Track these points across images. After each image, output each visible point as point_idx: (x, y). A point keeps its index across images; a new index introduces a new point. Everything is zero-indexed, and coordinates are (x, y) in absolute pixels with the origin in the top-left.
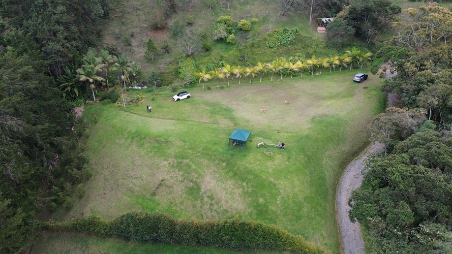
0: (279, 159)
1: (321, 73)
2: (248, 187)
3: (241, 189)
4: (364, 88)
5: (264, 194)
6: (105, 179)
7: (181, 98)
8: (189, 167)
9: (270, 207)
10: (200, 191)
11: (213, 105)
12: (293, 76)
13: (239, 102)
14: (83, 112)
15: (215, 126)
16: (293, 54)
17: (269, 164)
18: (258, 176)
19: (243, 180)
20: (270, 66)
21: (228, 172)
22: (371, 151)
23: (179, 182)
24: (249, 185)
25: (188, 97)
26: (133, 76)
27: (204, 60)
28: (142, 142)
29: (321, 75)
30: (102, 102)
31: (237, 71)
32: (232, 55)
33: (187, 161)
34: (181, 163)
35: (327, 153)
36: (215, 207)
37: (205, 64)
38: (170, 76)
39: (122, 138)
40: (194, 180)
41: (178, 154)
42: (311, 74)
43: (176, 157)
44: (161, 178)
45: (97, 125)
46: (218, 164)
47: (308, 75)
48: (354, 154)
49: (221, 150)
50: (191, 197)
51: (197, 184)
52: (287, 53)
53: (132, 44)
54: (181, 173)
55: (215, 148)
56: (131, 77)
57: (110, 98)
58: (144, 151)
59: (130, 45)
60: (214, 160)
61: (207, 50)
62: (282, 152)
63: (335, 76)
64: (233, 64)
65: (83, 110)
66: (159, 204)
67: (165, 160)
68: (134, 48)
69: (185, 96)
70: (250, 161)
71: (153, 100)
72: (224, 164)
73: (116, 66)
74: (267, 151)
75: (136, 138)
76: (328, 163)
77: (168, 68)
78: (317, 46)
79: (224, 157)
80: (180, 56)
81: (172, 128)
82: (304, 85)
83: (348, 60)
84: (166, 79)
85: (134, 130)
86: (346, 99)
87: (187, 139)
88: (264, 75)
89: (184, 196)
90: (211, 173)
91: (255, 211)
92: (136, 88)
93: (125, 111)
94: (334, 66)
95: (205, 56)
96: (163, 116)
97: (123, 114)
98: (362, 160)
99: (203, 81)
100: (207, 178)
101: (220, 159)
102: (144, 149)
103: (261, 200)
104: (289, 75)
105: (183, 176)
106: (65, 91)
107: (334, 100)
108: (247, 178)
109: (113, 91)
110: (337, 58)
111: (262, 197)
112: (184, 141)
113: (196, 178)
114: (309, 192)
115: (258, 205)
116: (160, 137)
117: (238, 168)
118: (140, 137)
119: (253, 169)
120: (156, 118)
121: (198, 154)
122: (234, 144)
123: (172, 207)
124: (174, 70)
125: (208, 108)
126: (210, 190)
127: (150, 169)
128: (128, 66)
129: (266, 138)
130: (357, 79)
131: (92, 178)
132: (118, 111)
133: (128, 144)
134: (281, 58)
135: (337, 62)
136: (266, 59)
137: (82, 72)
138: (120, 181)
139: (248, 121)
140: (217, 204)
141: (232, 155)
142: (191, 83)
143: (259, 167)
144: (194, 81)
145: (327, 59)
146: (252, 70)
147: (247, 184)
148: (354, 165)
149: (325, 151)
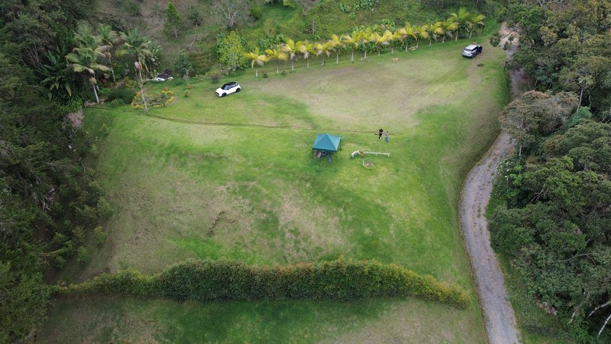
0: (384, 173)
1: (417, 46)
2: (346, 214)
3: (337, 218)
4: (479, 65)
5: (371, 222)
6: (135, 217)
7: (228, 92)
8: (258, 191)
9: (380, 239)
10: (279, 225)
11: (277, 100)
12: (381, 53)
13: (312, 95)
14: (83, 121)
15: (285, 131)
16: (379, 21)
17: (372, 180)
18: (359, 198)
19: (339, 205)
20: (349, 39)
21: (315, 195)
22: (497, 152)
23: (246, 213)
24: (348, 211)
25: (238, 90)
26: (151, 61)
27: (253, 34)
28: (183, 160)
29: (417, 49)
30: (109, 104)
31: (304, 48)
32: (294, 26)
33: (254, 183)
34: (246, 187)
35: (443, 159)
36: (303, 244)
37: (255, 40)
38: (205, 60)
39: (151, 156)
40: (268, 210)
41: (240, 175)
42: (404, 49)
43: (237, 179)
44: (219, 210)
45: (109, 139)
46: (299, 185)
47: (400, 51)
48: (476, 158)
49: (301, 166)
50: (265, 234)
51: (272, 216)
52: (370, 20)
53: (142, 13)
54: (248, 201)
55: (291, 163)
56: (148, 62)
57: (121, 97)
58: (188, 173)
59: (138, 14)
60: (293, 180)
61: (257, 19)
62: (386, 163)
63: (438, 50)
64: (296, 38)
65: (83, 117)
66: (220, 247)
67: (221, 184)
68: (145, 19)
69: (233, 90)
70: (345, 177)
71: (186, 96)
72: (308, 185)
73: (126, 48)
74: (366, 161)
75: (172, 155)
76: (446, 173)
77: (202, 49)
78: (410, 7)
79: (307, 175)
80: (218, 30)
81: (225, 137)
82: (399, 67)
83: (454, 26)
84: (201, 65)
85: (168, 143)
86: (458, 83)
87: (248, 152)
88: (340, 52)
89: (256, 232)
90: (291, 199)
91: (361, 246)
92: (157, 79)
93: (148, 116)
94: (435, 36)
95: (254, 28)
96: (206, 120)
97: (147, 121)
98: (487, 165)
99: (256, 65)
100: (287, 206)
101: (302, 179)
102: (188, 170)
103: (367, 231)
104: (375, 52)
105: (250, 205)
106: (51, 89)
107: (442, 85)
108: (343, 202)
109: (123, 87)
110: (438, 24)
111: (368, 226)
112: (246, 156)
113: (271, 206)
114: (430, 214)
115: (364, 238)
116: (208, 151)
117: (329, 190)
118: (178, 154)
119: (350, 189)
120: (197, 123)
121: (269, 173)
122: (319, 156)
123: (240, 249)
124: (210, 51)
125: (270, 105)
126: (293, 222)
127: (201, 198)
128: (143, 47)
129: (360, 144)
130: (468, 53)
131: (114, 216)
132: (138, 116)
133: (161, 164)
134: (362, 26)
135: (439, 30)
136: (341, 29)
137: (76, 60)
138: (159, 218)
139: (330, 121)
140: (305, 240)
141: (318, 171)
142: (237, 68)
143: (359, 186)
144: (242, 66)
145: (425, 27)
146: (325, 45)
147: (345, 210)
148: (476, 173)
149: (441, 156)
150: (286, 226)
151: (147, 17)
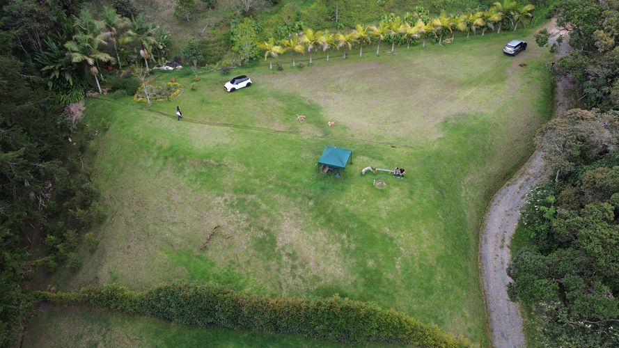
0: (396, 196)
1: (453, 39)
2: (349, 242)
3: (339, 245)
4: (520, 65)
5: (375, 254)
6: (128, 224)
7: (237, 87)
8: (256, 206)
9: (384, 273)
10: (276, 246)
11: (289, 98)
12: (411, 45)
13: (328, 94)
14: (84, 112)
15: (294, 136)
16: (411, 8)
17: (382, 203)
18: (365, 224)
19: (342, 230)
20: (376, 30)
21: (317, 216)
22: (531, 171)
23: (242, 229)
24: (352, 238)
25: (249, 85)
26: (159, 49)
27: (270, 20)
28: (180, 165)
29: (453, 42)
30: (113, 94)
31: (324, 38)
32: (315, 12)
33: (254, 196)
34: (245, 200)
35: (467, 179)
36: (300, 271)
37: (272, 27)
38: (218, 48)
39: (149, 157)
40: (266, 228)
41: (239, 186)
42: (437, 41)
43: (236, 191)
44: (214, 224)
45: (108, 135)
46: (301, 203)
47: (433, 43)
48: (506, 176)
49: (305, 180)
50: (261, 255)
51: (270, 235)
52: (401, 7)
54: (245, 216)
55: (295, 176)
56: (156, 51)
57: (124, 88)
58: (186, 179)
60: (295, 197)
61: (275, 3)
62: (401, 183)
63: (476, 45)
64: (318, 27)
65: (84, 108)
66: (212, 265)
67: (218, 195)
69: (244, 84)
70: (351, 198)
71: (193, 90)
72: (311, 203)
73: (129, 35)
74: (377, 180)
75: (170, 159)
76: (468, 194)
77: (214, 35)
79: (311, 192)
80: (232, 14)
81: (227, 141)
82: (427, 61)
83: (496, 17)
84: (212, 53)
85: (166, 145)
86: (494, 86)
87: (250, 160)
88: (364, 44)
89: (251, 251)
90: (291, 218)
91: (362, 280)
92: (165, 68)
93: (151, 111)
94: (474, 28)
95: (272, 13)
96: (210, 119)
97: (148, 116)
98: (518, 185)
99: (270, 56)
100: (286, 226)
101: (305, 195)
102: (185, 176)
103: (371, 263)
104: (404, 43)
105: (247, 220)
106: (52, 77)
107: (476, 88)
108: (347, 227)
109: (128, 76)
110: (479, 14)
111: (372, 258)
112: (247, 165)
113: (269, 224)
115: (367, 271)
116: (208, 157)
117: (333, 211)
118: (176, 156)
119: (356, 213)
120: (200, 122)
121: (270, 186)
122: (326, 171)
123: (234, 269)
124: (223, 37)
125: (280, 104)
126: (291, 245)
127: (196, 209)
128: (150, 35)
129: (374, 158)
130: (509, 50)
131: (108, 220)
132: (139, 111)
133: (158, 168)
134: (392, 14)
135: (479, 22)
136: (368, 16)
137: (75, 48)
138: (152, 227)
139: (344, 128)
140: (303, 266)
141: (323, 188)
142: (251, 59)
143: (366, 209)
144: (256, 57)
145: (463, 17)
146: (348, 37)
147: (348, 236)
148: (505, 194)
149: (465, 175)
150: (283, 249)
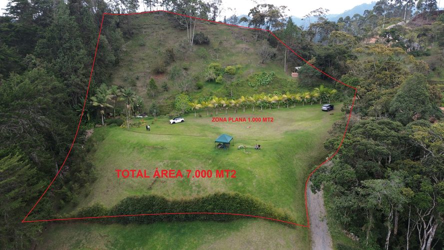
0: (256, 156)
4: (330, 114)
5: (243, 179)
6: (109, 180)
7: (176, 121)
9: (247, 188)
10: (190, 183)
11: (203, 126)
12: (272, 108)
13: (225, 124)
15: (204, 138)
16: (272, 92)
17: (247, 159)
18: (238, 167)
20: (252, 98)
21: (213, 167)
25: (182, 121)
26: (137, 106)
27: (197, 96)
28: (142, 150)
29: (295, 107)
30: (109, 126)
31: (224, 102)
32: (220, 92)
33: (180, 161)
34: (175, 163)
35: (297, 156)
37: (197, 99)
38: (168, 108)
39: (125, 148)
41: (172, 157)
42: (286, 107)
43: (170, 159)
45: (104, 142)
46: (205, 162)
47: (284, 108)
49: (208, 152)
50: (181, 188)
52: (267, 92)
53: (137, 85)
55: (203, 150)
56: (135, 107)
57: (116, 123)
59: (135, 86)
60: (202, 159)
61: (199, 88)
63: (307, 108)
65: (93, 132)
67: (160, 162)
68: (138, 88)
69: (180, 120)
70: (232, 157)
71: (152, 124)
73: (123, 97)
74: (247, 151)
75: (137, 148)
76: (298, 163)
77: (167, 103)
78: (291, 86)
79: (210, 156)
80: (177, 93)
81: (168, 140)
82: (280, 114)
83: (316, 95)
84: (164, 110)
85: (135, 142)
86: (315, 121)
87: (179, 146)
88: (247, 107)
89: (176, 188)
92: (138, 117)
93: (128, 131)
94: (305, 100)
95: (197, 93)
96: (160, 133)
97: (126, 133)
99: (195, 110)
101: (207, 158)
102: (143, 155)
103: (240, 184)
104: (268, 108)
106: (80, 116)
107: (304, 122)
109: (118, 119)
110: (307, 93)
111: (241, 181)
112: (177, 147)
114: (280, 178)
116: (157, 145)
117: (222, 163)
118: (140, 146)
119: (234, 163)
120: (155, 134)
121: (189, 156)
124: (171, 104)
125: (199, 128)
126: (198, 181)
129: (246, 144)
130: (324, 109)
132: (123, 131)
133: (130, 152)
134: (261, 94)
135: (308, 97)
137: (95, 100)
139: (232, 134)
140: (204, 190)
141: (217, 154)
142: (185, 113)
143: (239, 161)
144: (187, 110)
145: (299, 94)
146: (236, 101)
149: (296, 154)
150: (194, 184)
151: (139, 87)
